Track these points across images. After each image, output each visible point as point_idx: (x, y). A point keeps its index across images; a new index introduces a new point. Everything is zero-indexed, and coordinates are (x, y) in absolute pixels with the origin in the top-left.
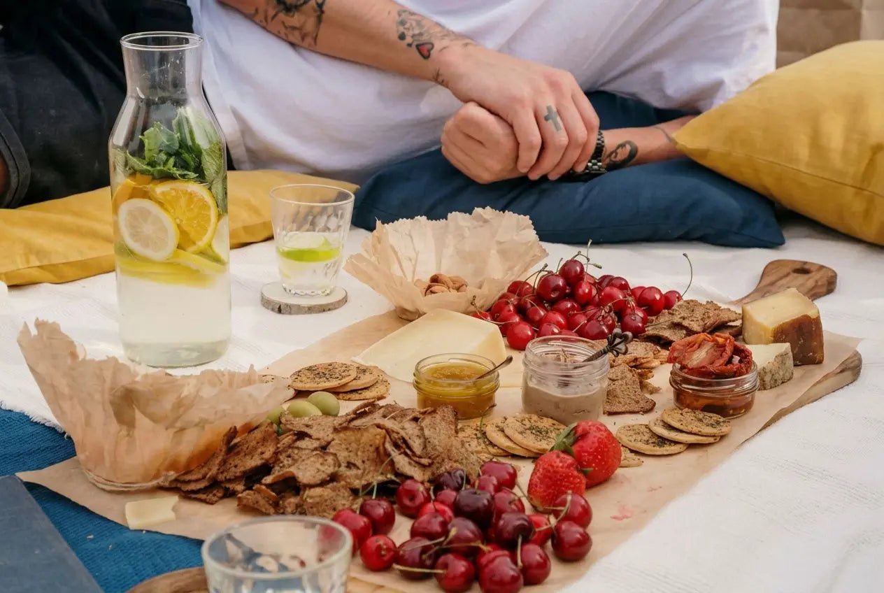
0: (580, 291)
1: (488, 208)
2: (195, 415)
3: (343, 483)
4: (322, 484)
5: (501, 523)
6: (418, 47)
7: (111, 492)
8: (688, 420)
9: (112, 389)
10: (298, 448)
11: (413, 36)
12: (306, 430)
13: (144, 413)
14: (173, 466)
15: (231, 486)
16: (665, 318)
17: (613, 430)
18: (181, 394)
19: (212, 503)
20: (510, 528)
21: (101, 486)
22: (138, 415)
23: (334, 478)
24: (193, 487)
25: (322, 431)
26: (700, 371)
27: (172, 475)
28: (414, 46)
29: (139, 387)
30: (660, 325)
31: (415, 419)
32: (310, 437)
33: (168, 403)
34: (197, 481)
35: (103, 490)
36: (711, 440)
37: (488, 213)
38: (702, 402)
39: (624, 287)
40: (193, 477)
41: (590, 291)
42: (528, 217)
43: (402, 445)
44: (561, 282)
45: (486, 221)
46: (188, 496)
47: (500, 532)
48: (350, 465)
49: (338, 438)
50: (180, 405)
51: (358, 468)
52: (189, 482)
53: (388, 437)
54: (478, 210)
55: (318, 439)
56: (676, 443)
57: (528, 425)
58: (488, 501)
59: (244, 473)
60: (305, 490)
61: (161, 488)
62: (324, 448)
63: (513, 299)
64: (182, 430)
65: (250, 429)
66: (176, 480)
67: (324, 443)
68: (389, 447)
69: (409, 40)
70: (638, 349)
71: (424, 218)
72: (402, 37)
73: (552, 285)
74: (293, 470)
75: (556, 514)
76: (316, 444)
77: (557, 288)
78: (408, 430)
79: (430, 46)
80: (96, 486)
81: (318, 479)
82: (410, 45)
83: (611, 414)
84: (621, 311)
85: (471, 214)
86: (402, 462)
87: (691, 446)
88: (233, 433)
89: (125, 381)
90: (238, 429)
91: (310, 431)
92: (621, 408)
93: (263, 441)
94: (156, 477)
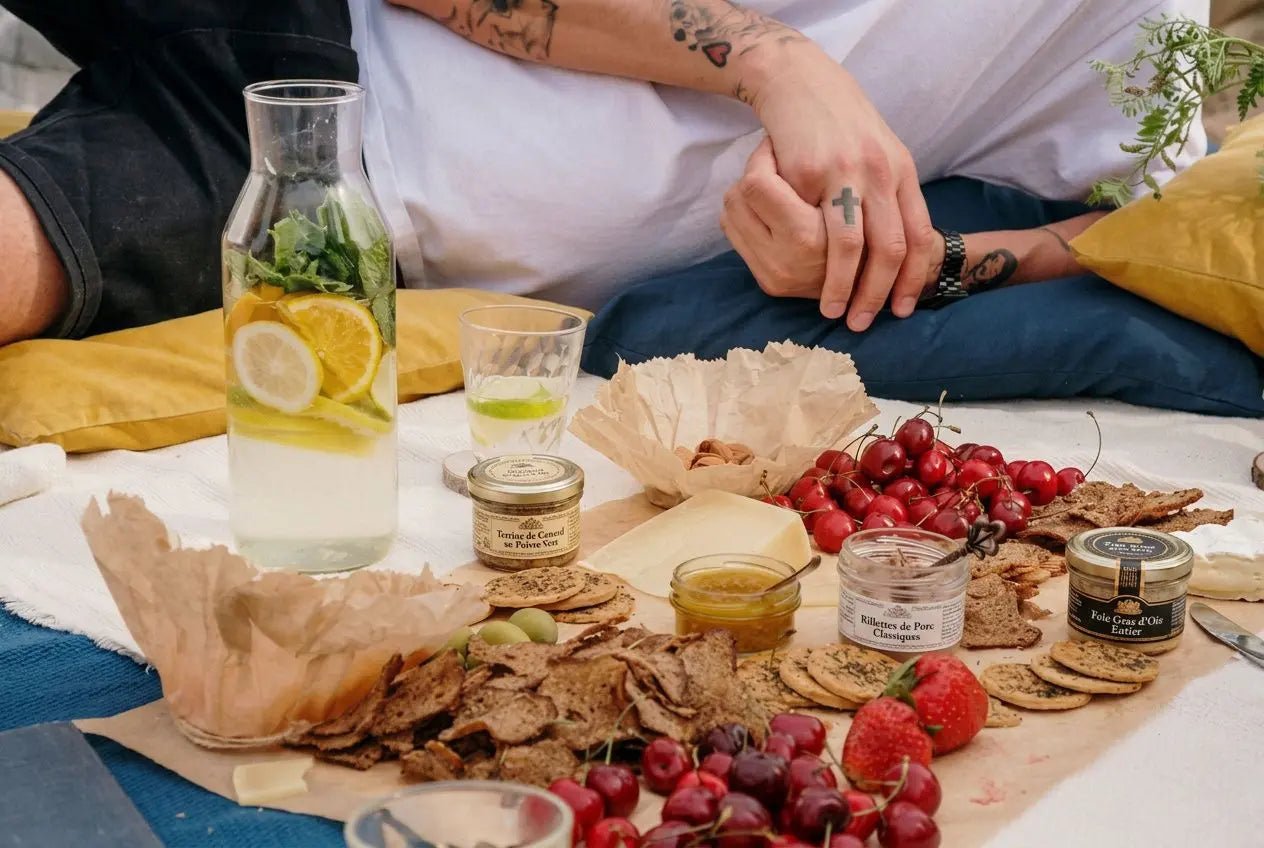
0: (928, 467)
1: (788, 342)
2: (338, 636)
3: (562, 740)
4: (529, 742)
5: (800, 802)
6: (705, 49)
7: (214, 750)
8: (1093, 658)
9: (219, 592)
10: (494, 689)
11: (699, 33)
12: (507, 663)
13: (265, 631)
14: (305, 713)
15: (392, 744)
16: (1058, 508)
17: (978, 672)
18: (321, 602)
19: (362, 769)
20: (814, 809)
21: (197, 741)
22: (257, 635)
23: (548, 732)
24: (338, 744)
25: (531, 664)
27: (305, 726)
28: (699, 48)
29: (257, 591)
30: (1049, 520)
31: (672, 650)
32: (511, 672)
33: (301, 617)
34: (343, 735)
35: (205, 748)
36: (1128, 689)
37: (788, 348)
39: (996, 461)
40: (337, 730)
41: (943, 466)
42: (849, 355)
43: (652, 686)
44: (898, 453)
45: (785, 362)
46: (327, 758)
47: (798, 816)
48: (572, 715)
49: (554, 675)
50: (318, 617)
51: (584, 719)
52: (331, 736)
53: (629, 674)
54: (773, 346)
55: (525, 676)
56: (1072, 692)
57: (845, 662)
58: (780, 768)
59: (413, 723)
60: (502, 750)
61: (287, 746)
62: (534, 689)
63: (824, 478)
64: (321, 658)
65: (423, 660)
66: (310, 734)
67: (531, 681)
68: (631, 687)
69: (691, 39)
70: (1014, 553)
71: (691, 356)
72: (680, 36)
73: (885, 456)
74: (487, 720)
75: (885, 791)
76: (522, 683)
77: (892, 461)
78: (663, 665)
79: (723, 49)
80: (191, 742)
81: (521, 736)
82: (693, 48)
83: (972, 648)
84: (989, 497)
85: (762, 351)
86: (651, 712)
87: (1097, 698)
88: (397, 664)
89: (237, 581)
90: (404, 658)
91: (510, 664)
92: (988, 639)
93: (442, 677)
94: (281, 728)
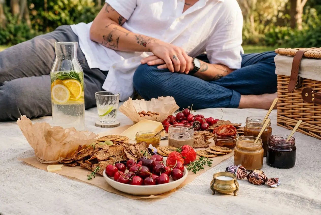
0: (189, 118)
1: (162, 96)
2: (68, 140)
3: (111, 161)
4: (105, 160)
5: (155, 167)
7: (44, 164)
8: (218, 149)
9: (45, 131)
10: (99, 152)
12: (102, 148)
13: (53, 138)
14: (62, 156)
15: (79, 162)
16: (215, 125)
17: (196, 151)
18: (64, 133)
19: (73, 167)
20: (158, 169)
21: (42, 162)
22: (52, 140)
23: (108, 159)
24: (68, 162)
25: (105, 148)
26: (222, 135)
27: (62, 159)
29: (52, 130)
30: (212, 128)
31: (134, 145)
32: (103, 149)
33: (61, 135)
34: (69, 160)
35: (42, 163)
36: (225, 153)
37: (162, 98)
38: (223, 144)
39: (203, 117)
40: (68, 159)
41: (192, 117)
42: (173, 97)
43: (130, 152)
44: (183, 115)
45: (162, 100)
46: (67, 165)
47: (155, 170)
48: (113, 156)
49: (110, 149)
50: (64, 135)
51: (116, 157)
52: (67, 161)
53: (125, 149)
54: (159, 97)
55: (105, 150)
56: (214, 154)
57: (169, 149)
58: (152, 162)
59: (83, 158)
60: (99, 161)
61: (59, 163)
62: (106, 151)
63: (169, 120)
64: (65, 144)
65: (85, 147)
66: (63, 160)
67: (106, 150)
68: (126, 152)
70: (205, 132)
71: (144, 100)
73: (180, 115)
74: (97, 156)
75: (172, 167)
76: (105, 151)
77: (182, 116)
78: (132, 148)
80: (40, 162)
81: (103, 159)
83: (196, 148)
84: (201, 123)
85: (157, 99)
86: (129, 156)
87: (219, 155)
88: (80, 147)
89: (48, 128)
90: (82, 146)
91: (103, 148)
92: (199, 146)
93: (89, 150)
94: (57, 159)
